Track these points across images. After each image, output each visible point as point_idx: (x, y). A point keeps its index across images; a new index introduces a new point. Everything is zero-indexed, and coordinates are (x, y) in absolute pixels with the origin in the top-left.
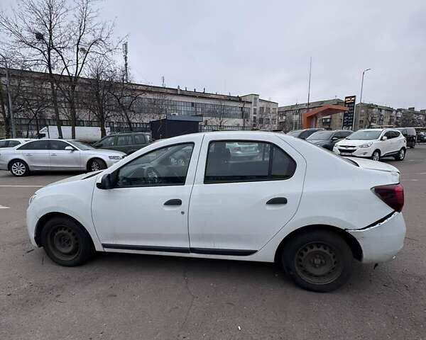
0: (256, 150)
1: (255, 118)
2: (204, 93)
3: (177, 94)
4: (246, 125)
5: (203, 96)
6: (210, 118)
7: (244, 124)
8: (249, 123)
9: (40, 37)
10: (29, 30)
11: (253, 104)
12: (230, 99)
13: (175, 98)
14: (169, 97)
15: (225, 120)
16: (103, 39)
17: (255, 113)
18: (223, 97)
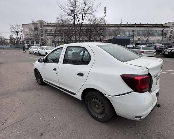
0: (153, 53)
1: (170, 35)
2: (140, 24)
3: (126, 27)
4: (164, 40)
5: (140, 26)
6: (141, 37)
7: (162, 39)
8: (166, 39)
9: (72, 11)
10: (69, 9)
11: (171, 27)
12: (155, 26)
13: (124, 29)
14: (121, 28)
15: (150, 37)
16: (91, 7)
17: (171, 33)
18: (151, 26)
